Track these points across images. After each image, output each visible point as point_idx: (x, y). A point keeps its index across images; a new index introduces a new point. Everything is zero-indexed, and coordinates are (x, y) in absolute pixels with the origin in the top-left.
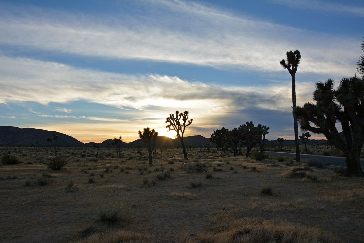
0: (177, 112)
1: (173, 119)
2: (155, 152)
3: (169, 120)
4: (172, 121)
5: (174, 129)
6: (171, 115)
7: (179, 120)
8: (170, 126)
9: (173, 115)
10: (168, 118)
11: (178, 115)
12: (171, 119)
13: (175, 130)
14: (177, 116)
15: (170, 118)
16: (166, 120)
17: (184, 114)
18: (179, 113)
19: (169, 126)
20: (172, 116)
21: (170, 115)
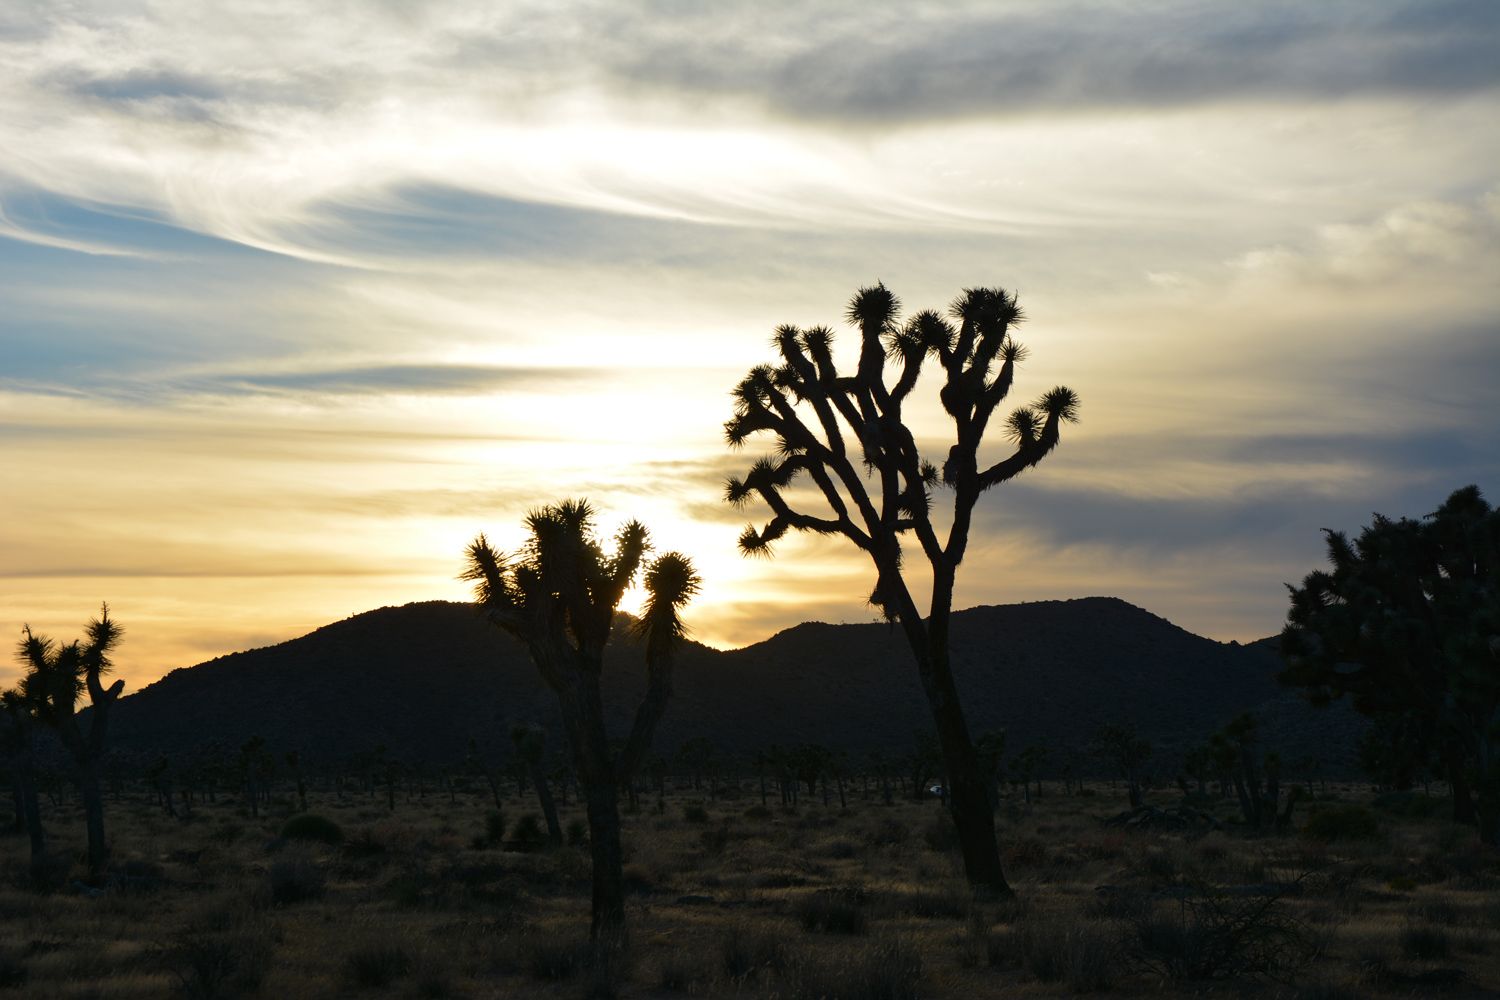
0: (873, 308)
1: (823, 387)
2: (542, 825)
3: (766, 402)
4: (806, 413)
5: (834, 517)
6: (799, 338)
7: (892, 403)
8: (784, 475)
9: (819, 341)
10: (759, 375)
11: (885, 341)
12: (791, 397)
13: (844, 525)
14: (872, 358)
15: (784, 377)
16: (732, 408)
17: (956, 324)
18: (903, 319)
19: (766, 478)
20: (807, 355)
21: (787, 338)
